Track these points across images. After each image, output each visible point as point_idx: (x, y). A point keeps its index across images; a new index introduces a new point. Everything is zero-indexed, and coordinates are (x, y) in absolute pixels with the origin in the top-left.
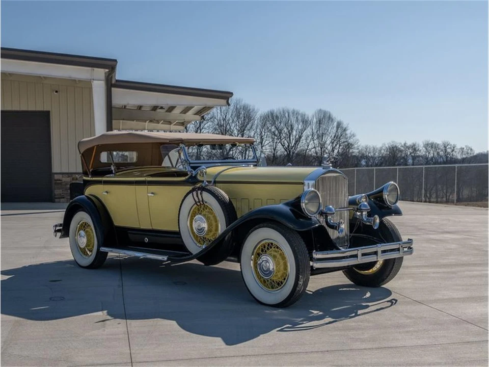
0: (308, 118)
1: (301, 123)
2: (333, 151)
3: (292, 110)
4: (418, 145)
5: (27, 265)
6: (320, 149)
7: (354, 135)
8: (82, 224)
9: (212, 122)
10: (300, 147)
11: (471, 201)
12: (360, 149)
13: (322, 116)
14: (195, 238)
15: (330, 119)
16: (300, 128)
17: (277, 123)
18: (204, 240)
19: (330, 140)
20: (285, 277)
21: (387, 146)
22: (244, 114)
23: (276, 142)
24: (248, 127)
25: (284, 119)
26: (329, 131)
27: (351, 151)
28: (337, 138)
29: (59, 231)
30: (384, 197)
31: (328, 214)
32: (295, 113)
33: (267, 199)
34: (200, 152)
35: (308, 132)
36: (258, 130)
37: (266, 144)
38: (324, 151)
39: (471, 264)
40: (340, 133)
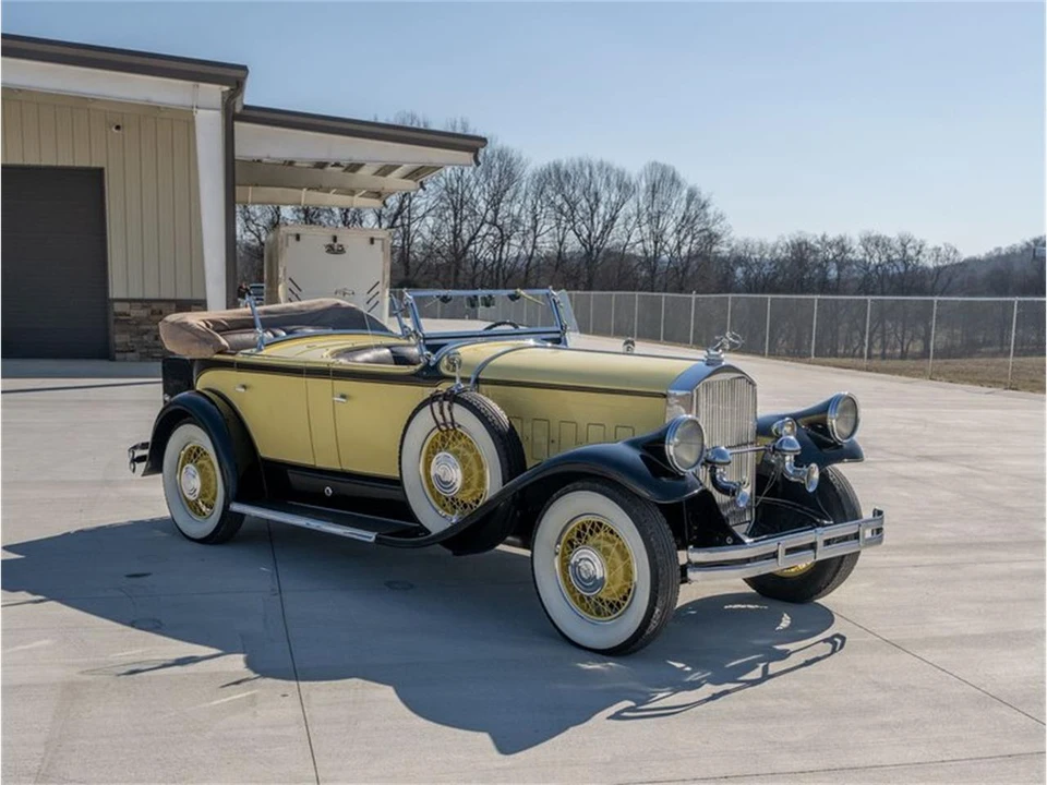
0: (630, 178)
1: (616, 190)
2: (679, 248)
3: (599, 160)
4: (850, 240)
5: (73, 530)
6: (652, 243)
7: (721, 217)
8: (190, 450)
9: (434, 183)
10: (613, 239)
11: (949, 357)
12: (734, 244)
13: (659, 175)
14: (434, 497)
15: (675, 181)
16: (613, 200)
17: (566, 188)
18: (452, 504)
19: (674, 224)
20: (627, 595)
21: (788, 240)
22: (501, 167)
23: (565, 228)
24: (509, 194)
25: (582, 181)
26: (673, 207)
27: (715, 249)
28: (687, 221)
29: (141, 459)
30: (829, 424)
31: (718, 463)
32: (605, 167)
33: (589, 424)
34: (409, 245)
35: (629, 207)
36: (529, 202)
37: (542, 231)
38: (662, 248)
39: (986, 543)
40: (693, 212)
